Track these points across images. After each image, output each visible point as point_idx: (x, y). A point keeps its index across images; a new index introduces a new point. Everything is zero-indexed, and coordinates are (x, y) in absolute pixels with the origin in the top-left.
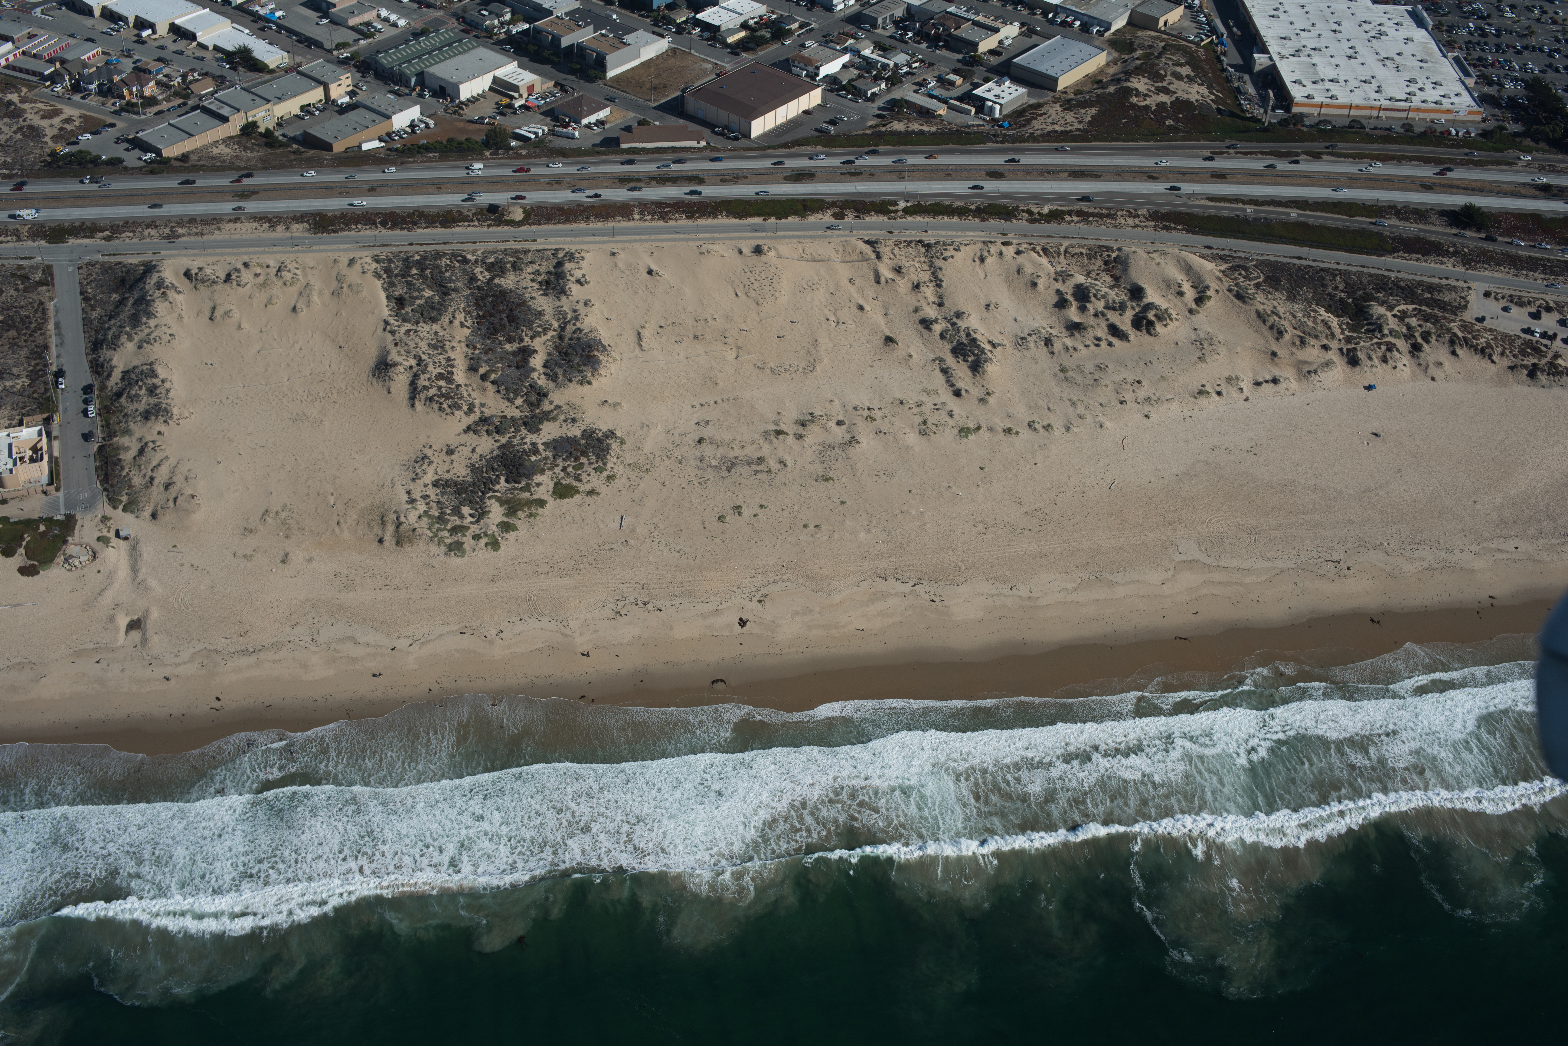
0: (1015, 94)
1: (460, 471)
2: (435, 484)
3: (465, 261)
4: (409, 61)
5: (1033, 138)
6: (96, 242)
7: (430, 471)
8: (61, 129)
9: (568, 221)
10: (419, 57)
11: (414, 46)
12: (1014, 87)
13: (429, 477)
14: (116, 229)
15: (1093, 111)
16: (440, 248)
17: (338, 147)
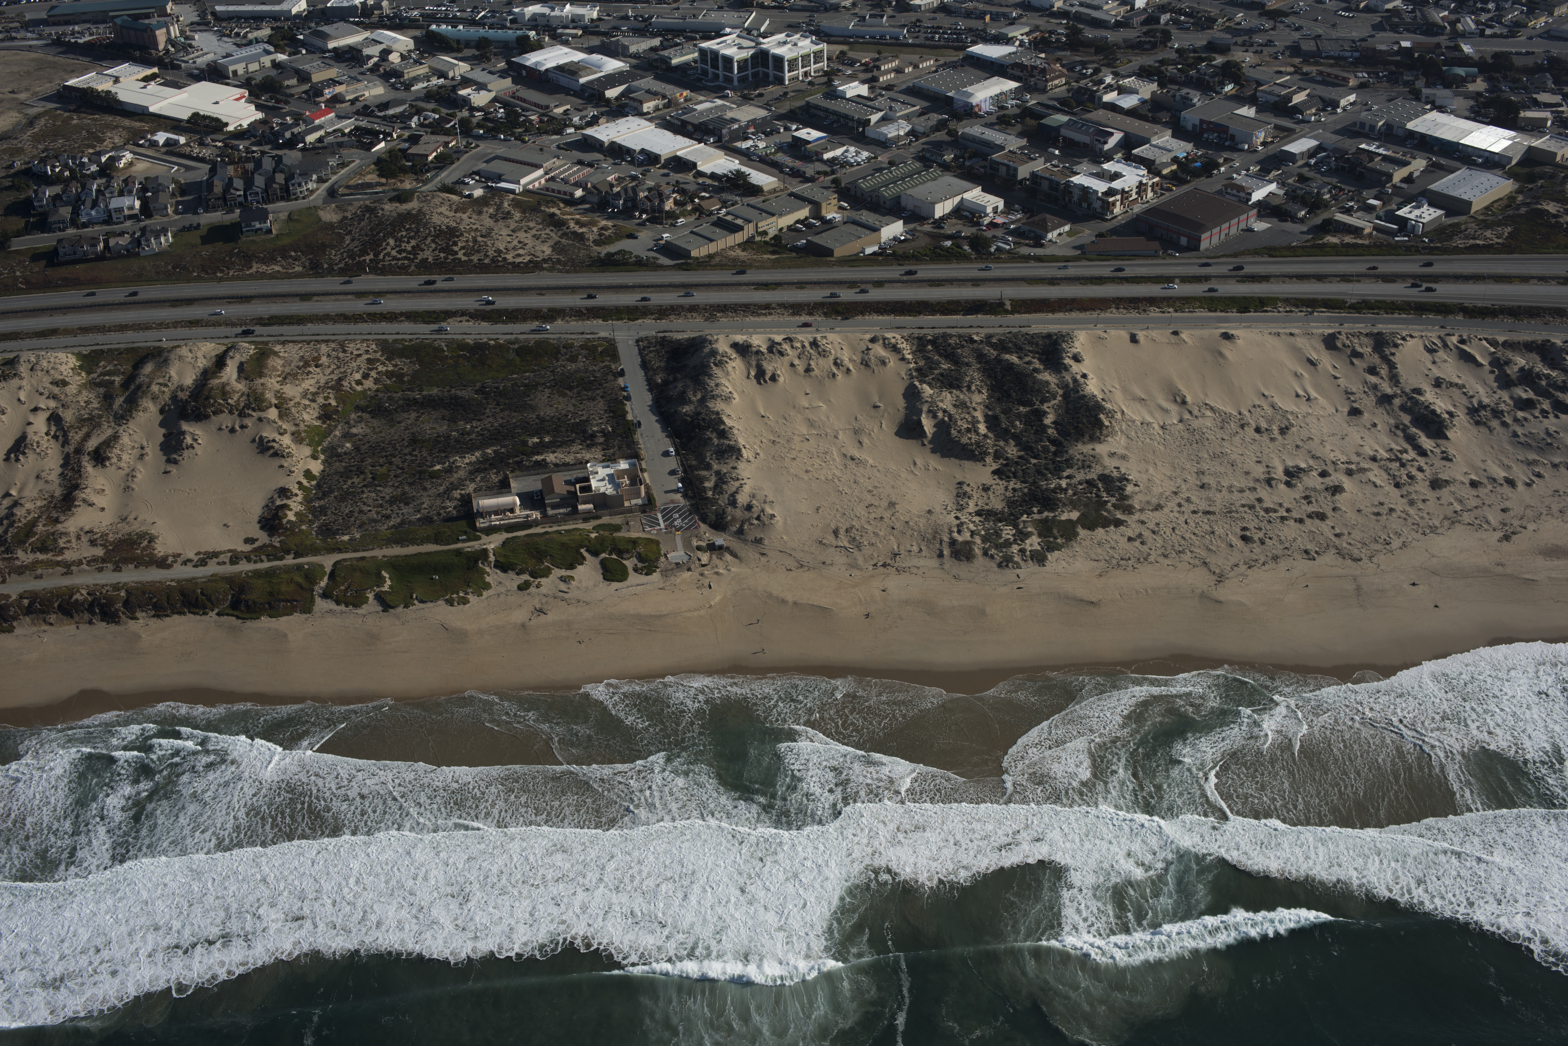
0: (1434, 215)
1: (998, 505)
2: (978, 513)
3: (972, 341)
4: (886, 186)
5: (1457, 251)
6: (648, 321)
7: (971, 504)
8: (600, 235)
9: (1053, 311)
10: (895, 183)
11: (886, 175)
12: (1432, 210)
13: (972, 508)
14: (663, 312)
15: (1509, 229)
16: (949, 331)
17: (839, 252)
